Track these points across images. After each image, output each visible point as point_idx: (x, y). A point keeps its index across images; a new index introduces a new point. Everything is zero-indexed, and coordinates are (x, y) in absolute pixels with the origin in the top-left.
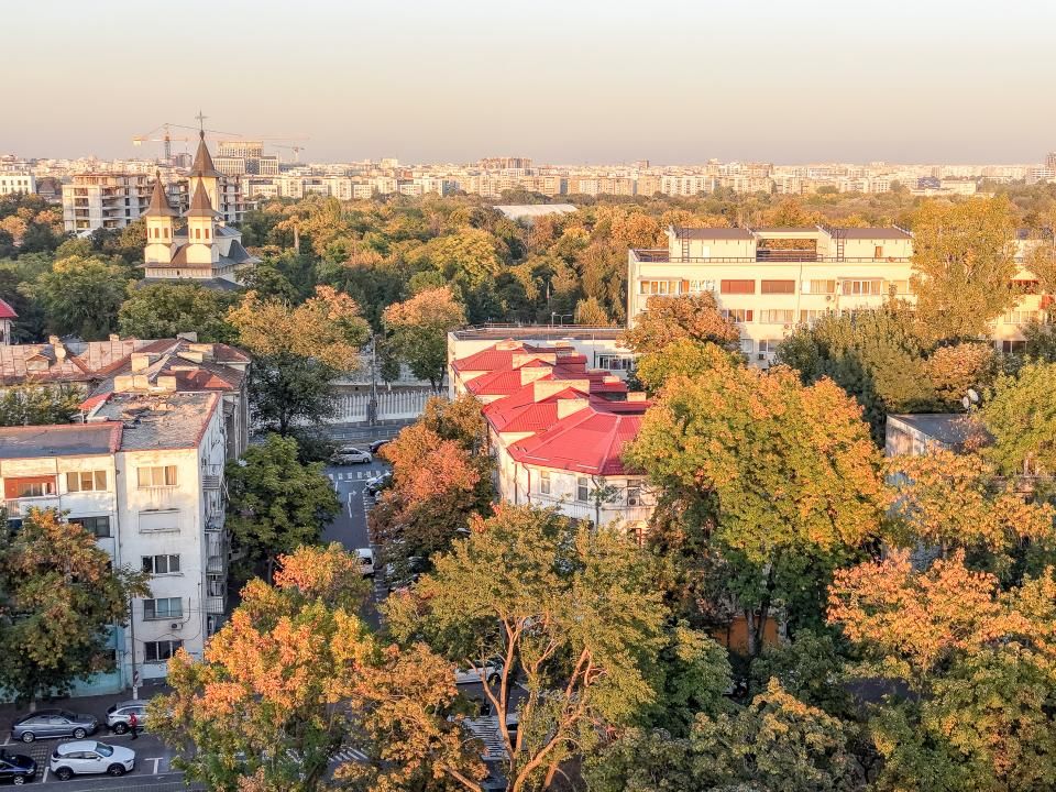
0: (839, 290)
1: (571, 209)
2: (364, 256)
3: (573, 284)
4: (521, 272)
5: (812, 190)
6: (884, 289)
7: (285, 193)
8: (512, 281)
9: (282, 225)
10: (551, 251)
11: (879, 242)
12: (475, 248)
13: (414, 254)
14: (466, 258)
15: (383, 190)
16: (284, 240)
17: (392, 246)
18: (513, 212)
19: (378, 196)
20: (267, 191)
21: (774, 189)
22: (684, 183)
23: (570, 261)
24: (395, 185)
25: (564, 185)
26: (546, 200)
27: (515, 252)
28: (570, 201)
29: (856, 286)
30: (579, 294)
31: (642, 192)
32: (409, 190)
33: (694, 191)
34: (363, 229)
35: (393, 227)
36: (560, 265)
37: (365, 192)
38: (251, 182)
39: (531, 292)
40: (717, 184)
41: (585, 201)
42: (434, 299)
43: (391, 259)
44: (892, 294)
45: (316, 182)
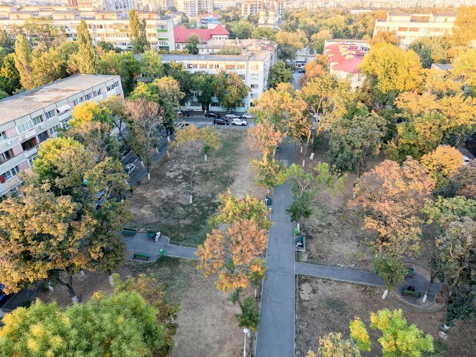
0: (431, 31)
1: (371, 11)
2: (311, 22)
3: (364, 31)
4: (351, 27)
6: (444, 32)
7: (295, 7)
8: (347, 30)
9: (292, 15)
10: (360, 22)
11: (447, 17)
12: (340, 21)
13: (323, 22)
14: (336, 23)
15: (320, 6)
16: (292, 19)
17: (318, 20)
18: (353, 12)
19: (319, 8)
20: (290, 6)
21: (434, 6)
22: (406, 5)
23: (364, 25)
24: (323, 5)
25: (370, 5)
26: (364, 9)
27: (350, 21)
28: (371, 9)
29: (436, 30)
30: (365, 33)
31: (394, 7)
32: (327, 6)
33: (409, 6)
34: (313, 16)
35: (320, 15)
36: (361, 25)
37: (315, 7)
38: (287, 4)
39: (352, 33)
40: (417, 5)
41: (376, 9)
42: (325, 33)
43: (317, 23)
44: (446, 33)
45: (303, 4)
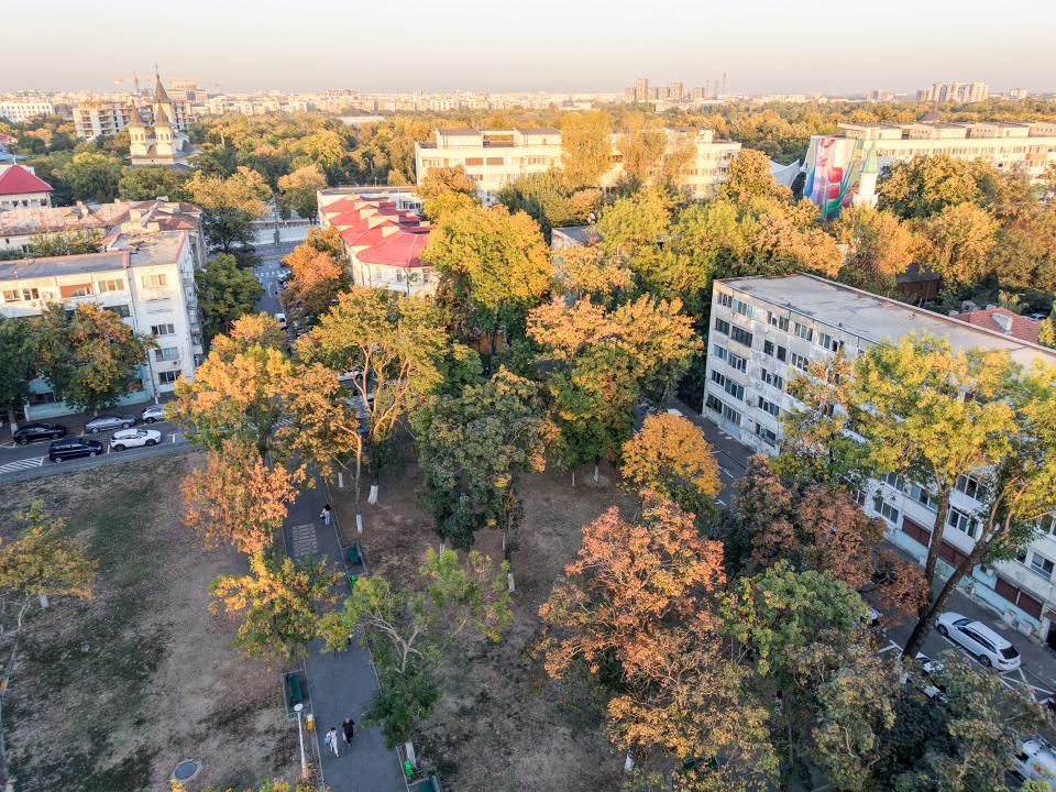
0: (526, 162)
1: (381, 118)
2: (263, 148)
3: (386, 161)
4: (356, 155)
5: (509, 107)
6: (548, 162)
7: (213, 112)
8: (351, 160)
9: (213, 131)
10: (372, 143)
11: (545, 136)
12: (328, 143)
13: (293, 147)
14: (324, 148)
15: (272, 109)
16: (215, 139)
17: (280, 141)
18: (349, 121)
19: (269, 113)
20: (201, 110)
21: (490, 106)
22: (442, 103)
23: (383, 149)
24: (278, 105)
25: (376, 104)
26: (366, 113)
27: (352, 144)
28: (380, 114)
29: (534, 160)
30: (389, 167)
31: (421, 108)
32: (287, 109)
33: (448, 109)
34: (262, 132)
35: (280, 130)
36: (377, 151)
37: (261, 110)
38: (192, 106)
39: (362, 166)
40: (460, 104)
41: (389, 114)
42: (306, 173)
43: (280, 149)
44: (552, 164)
45: (231, 105)
